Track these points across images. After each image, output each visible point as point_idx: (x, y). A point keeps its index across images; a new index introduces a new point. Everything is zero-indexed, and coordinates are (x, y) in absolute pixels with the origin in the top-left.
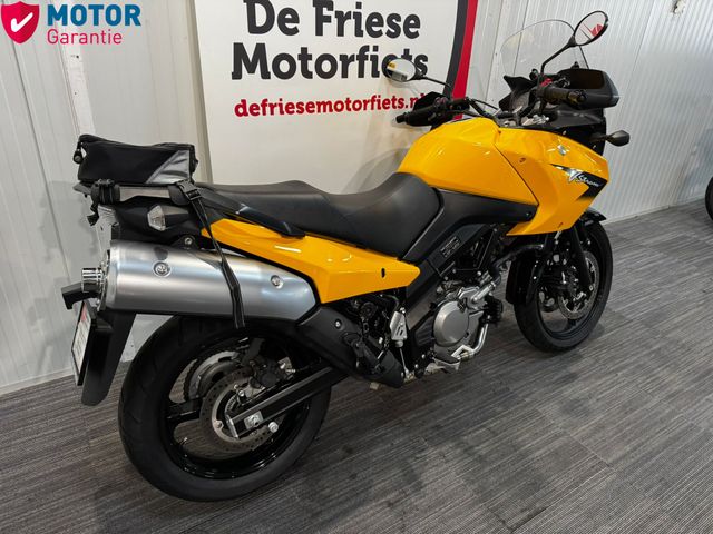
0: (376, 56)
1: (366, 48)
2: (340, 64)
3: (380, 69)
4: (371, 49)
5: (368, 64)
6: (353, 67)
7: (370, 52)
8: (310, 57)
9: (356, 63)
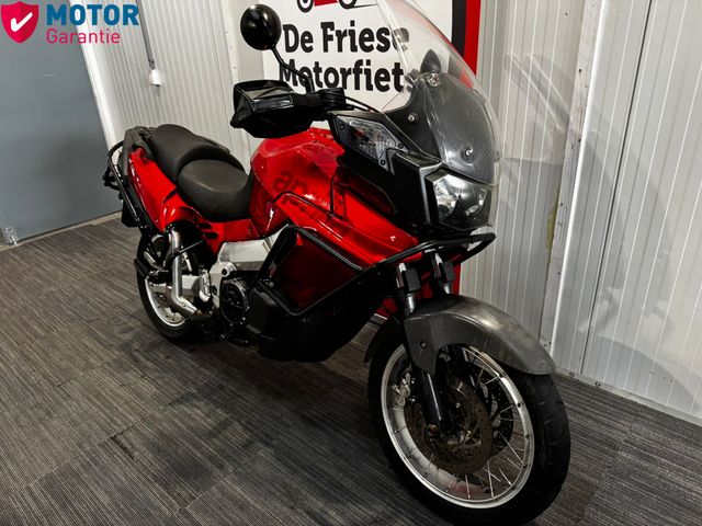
0: (369, 70)
1: (359, 63)
2: (340, 76)
3: (373, 83)
4: (365, 63)
5: (363, 77)
6: (351, 79)
7: (364, 67)
8: (320, 70)
9: (353, 75)
